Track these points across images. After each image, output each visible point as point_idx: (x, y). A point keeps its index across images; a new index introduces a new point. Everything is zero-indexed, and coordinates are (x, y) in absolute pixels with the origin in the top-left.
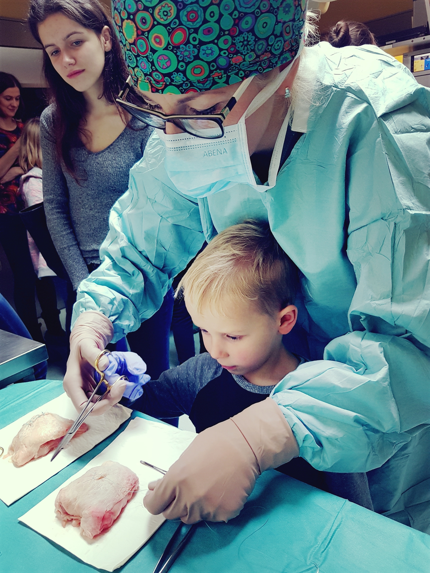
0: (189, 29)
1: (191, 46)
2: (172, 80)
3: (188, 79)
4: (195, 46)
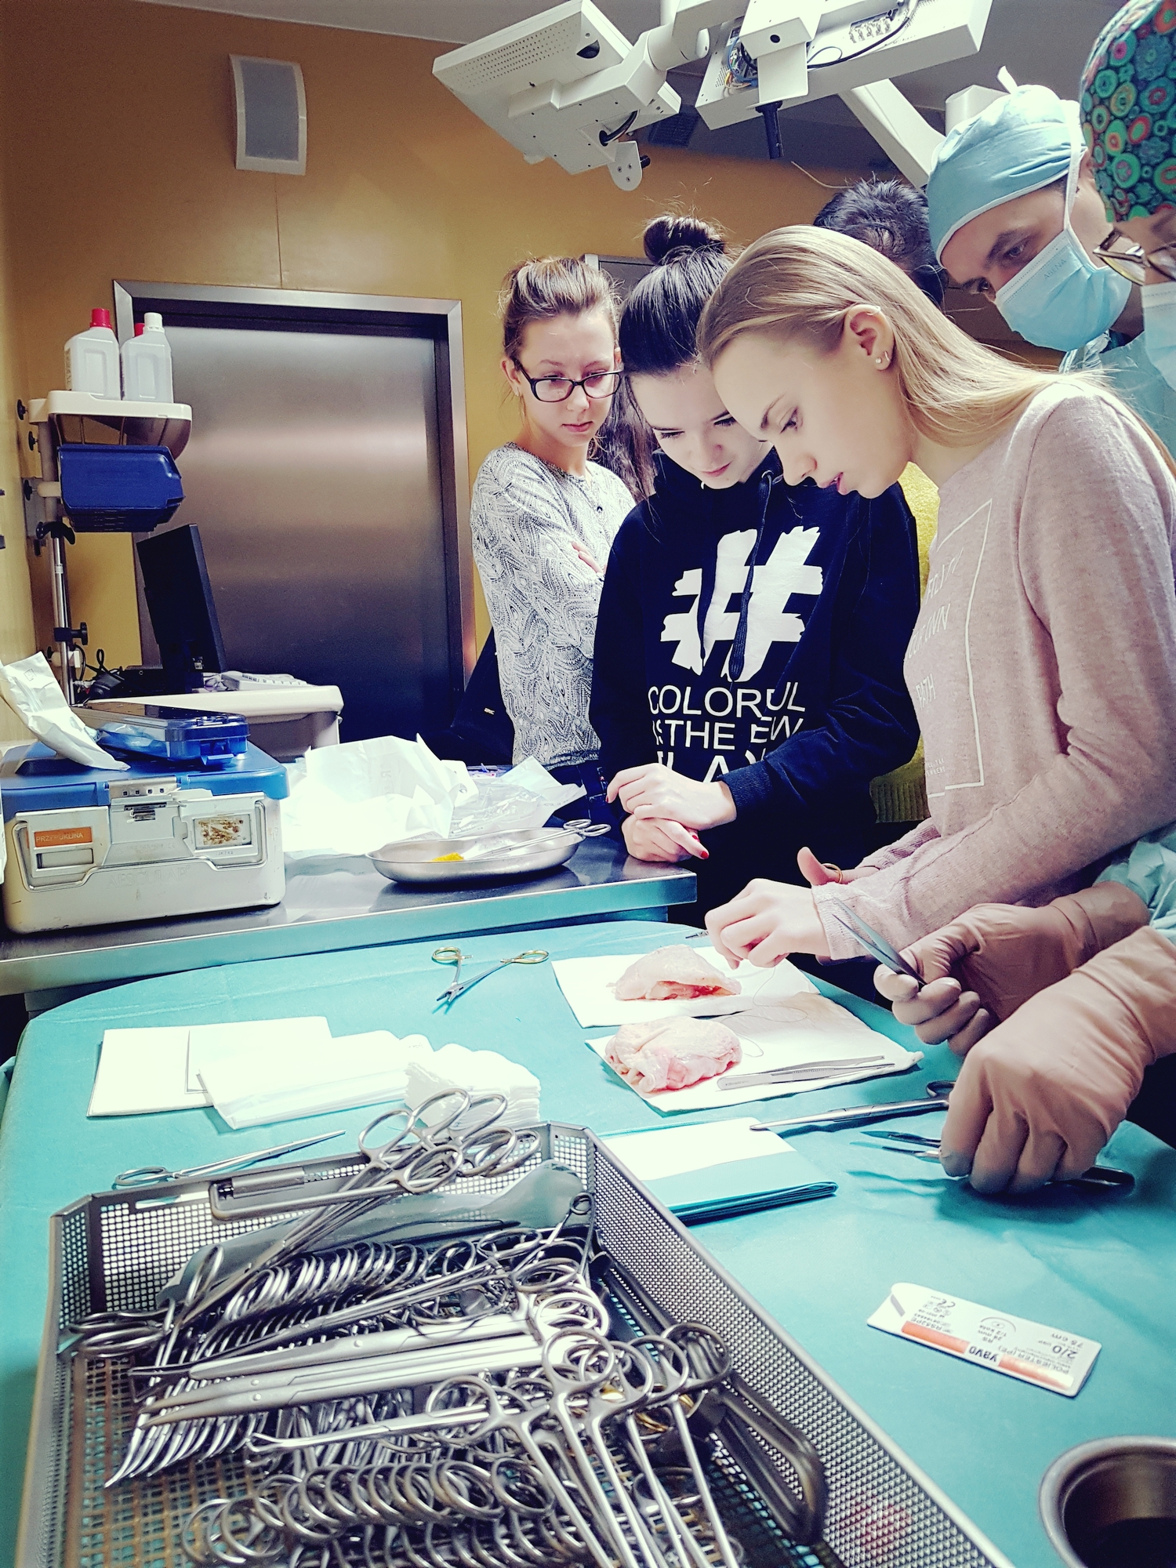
0: (1152, 115)
1: (1158, 140)
2: (1138, 197)
3: (1158, 191)
4: (1163, 139)
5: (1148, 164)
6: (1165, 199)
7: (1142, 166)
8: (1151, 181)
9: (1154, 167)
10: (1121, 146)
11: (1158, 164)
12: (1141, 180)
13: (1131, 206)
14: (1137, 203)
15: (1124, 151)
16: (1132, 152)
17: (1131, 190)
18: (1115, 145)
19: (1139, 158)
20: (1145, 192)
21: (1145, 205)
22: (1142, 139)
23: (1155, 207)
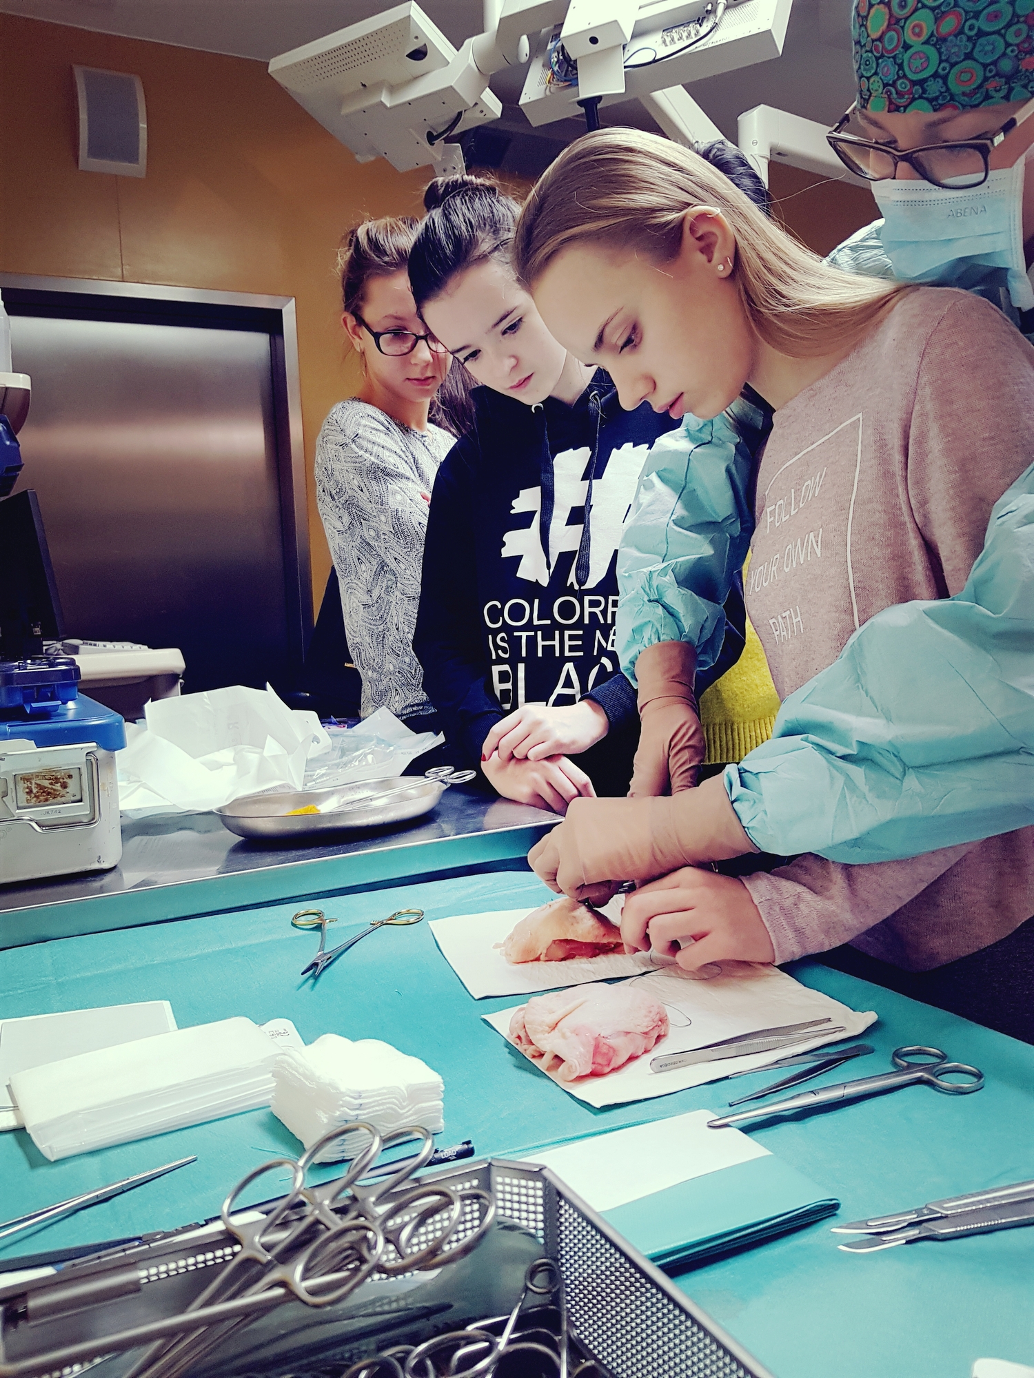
0: (966, 12)
1: (964, 38)
2: (924, 91)
3: (948, 90)
4: (969, 39)
5: (946, 61)
6: (952, 99)
7: (941, 61)
8: (945, 79)
9: (953, 65)
10: (924, 37)
11: (957, 63)
12: (935, 75)
13: (913, 100)
14: (920, 97)
15: (926, 42)
16: (934, 45)
17: (921, 82)
18: (919, 35)
19: (940, 54)
20: (934, 88)
21: (930, 101)
22: (950, 34)
23: (941, 105)
